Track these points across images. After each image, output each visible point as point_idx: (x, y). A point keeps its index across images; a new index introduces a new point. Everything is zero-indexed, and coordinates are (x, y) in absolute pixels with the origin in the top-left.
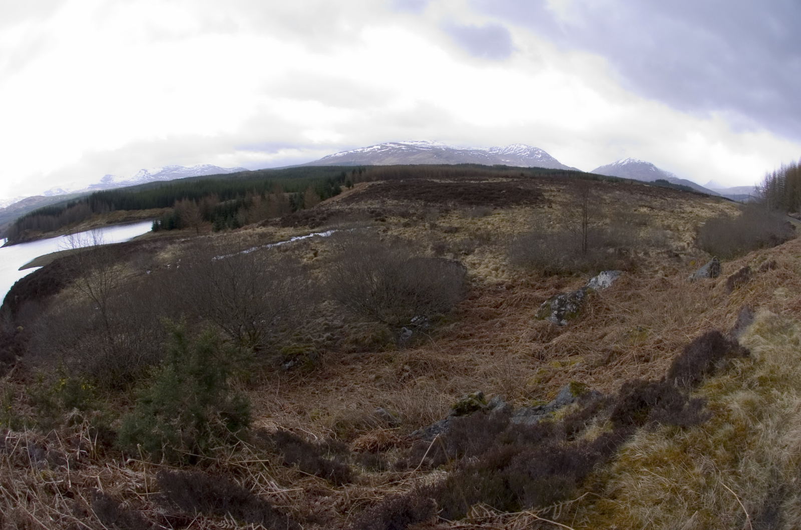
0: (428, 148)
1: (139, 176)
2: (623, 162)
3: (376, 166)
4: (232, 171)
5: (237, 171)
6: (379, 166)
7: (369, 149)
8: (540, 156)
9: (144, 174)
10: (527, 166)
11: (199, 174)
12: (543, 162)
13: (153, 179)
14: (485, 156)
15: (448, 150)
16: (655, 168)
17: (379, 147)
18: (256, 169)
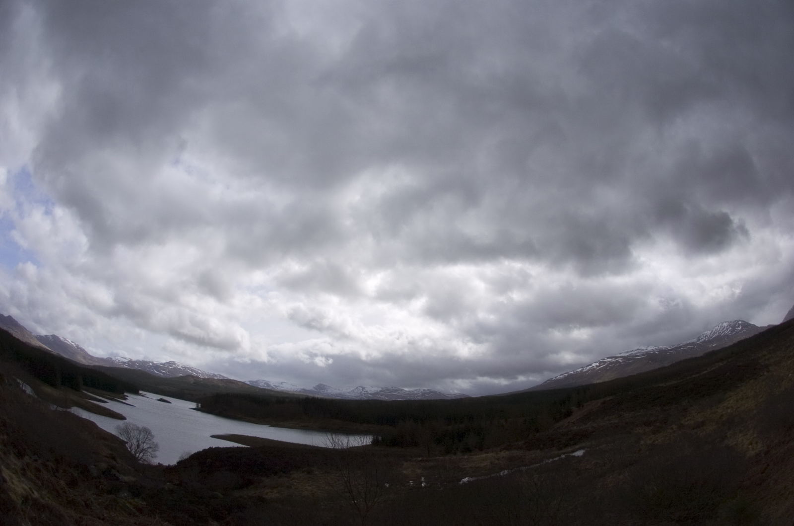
0: (643, 355)
1: (356, 391)
3: (597, 384)
4: (454, 398)
5: (459, 398)
6: (600, 384)
7: (588, 368)
8: (740, 328)
9: (361, 391)
10: (731, 344)
11: (419, 398)
12: (744, 332)
13: (371, 397)
14: (694, 348)
15: (662, 352)
17: (598, 364)
18: (479, 396)
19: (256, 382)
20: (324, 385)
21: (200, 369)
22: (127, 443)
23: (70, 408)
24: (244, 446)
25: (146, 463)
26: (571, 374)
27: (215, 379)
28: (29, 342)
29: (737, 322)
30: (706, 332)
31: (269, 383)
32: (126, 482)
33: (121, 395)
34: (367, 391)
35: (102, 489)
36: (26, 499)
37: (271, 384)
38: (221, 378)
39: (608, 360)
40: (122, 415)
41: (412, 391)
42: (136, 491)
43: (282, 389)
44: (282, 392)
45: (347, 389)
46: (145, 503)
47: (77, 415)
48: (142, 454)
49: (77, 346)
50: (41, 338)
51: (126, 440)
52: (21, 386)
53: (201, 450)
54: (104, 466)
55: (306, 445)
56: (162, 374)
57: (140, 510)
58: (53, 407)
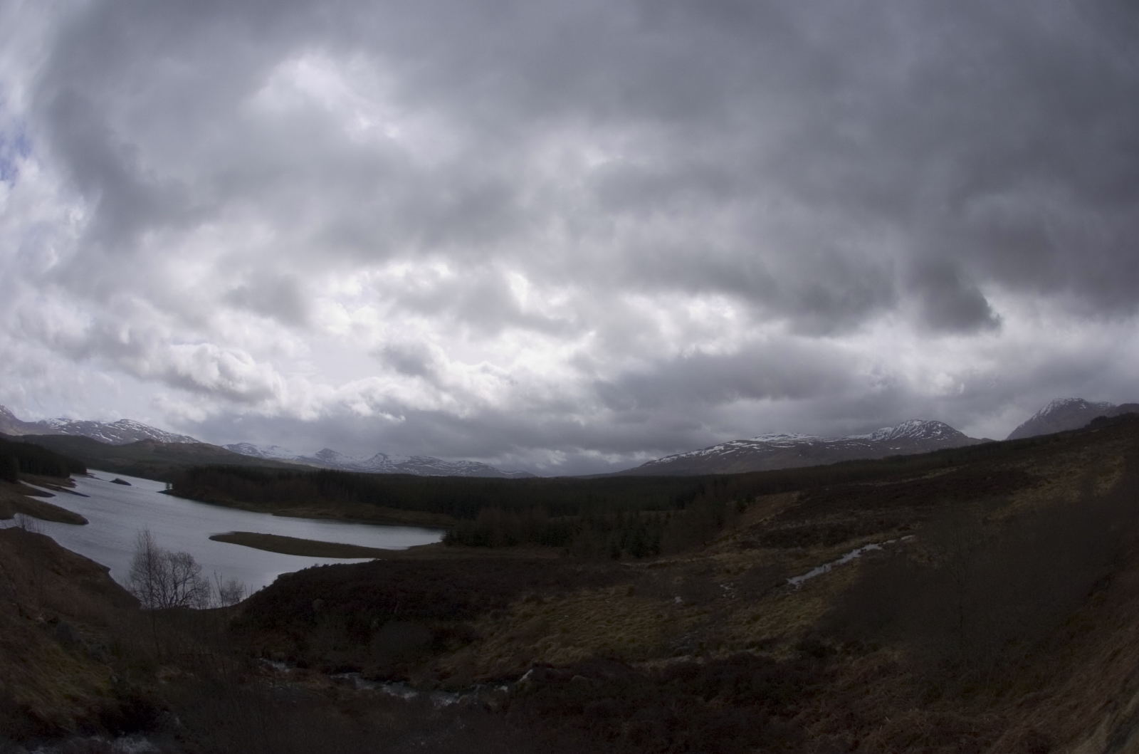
0: (789, 444)
1: (374, 461)
2: (1046, 411)
3: (720, 475)
4: (513, 477)
6: (723, 476)
7: (708, 451)
8: (940, 433)
9: (382, 460)
11: (464, 474)
12: (945, 439)
13: (395, 470)
14: (863, 446)
15: (817, 444)
16: (1086, 404)
17: (722, 448)
19: (237, 446)
20: (331, 451)
21: (162, 429)
26: (683, 457)
27: (182, 443)
29: (936, 423)
30: (886, 429)
31: (256, 448)
33: (66, 479)
34: (390, 461)
37: (258, 449)
39: (738, 444)
41: (454, 464)
43: (273, 456)
44: (273, 461)
45: (362, 458)
56: (111, 440)
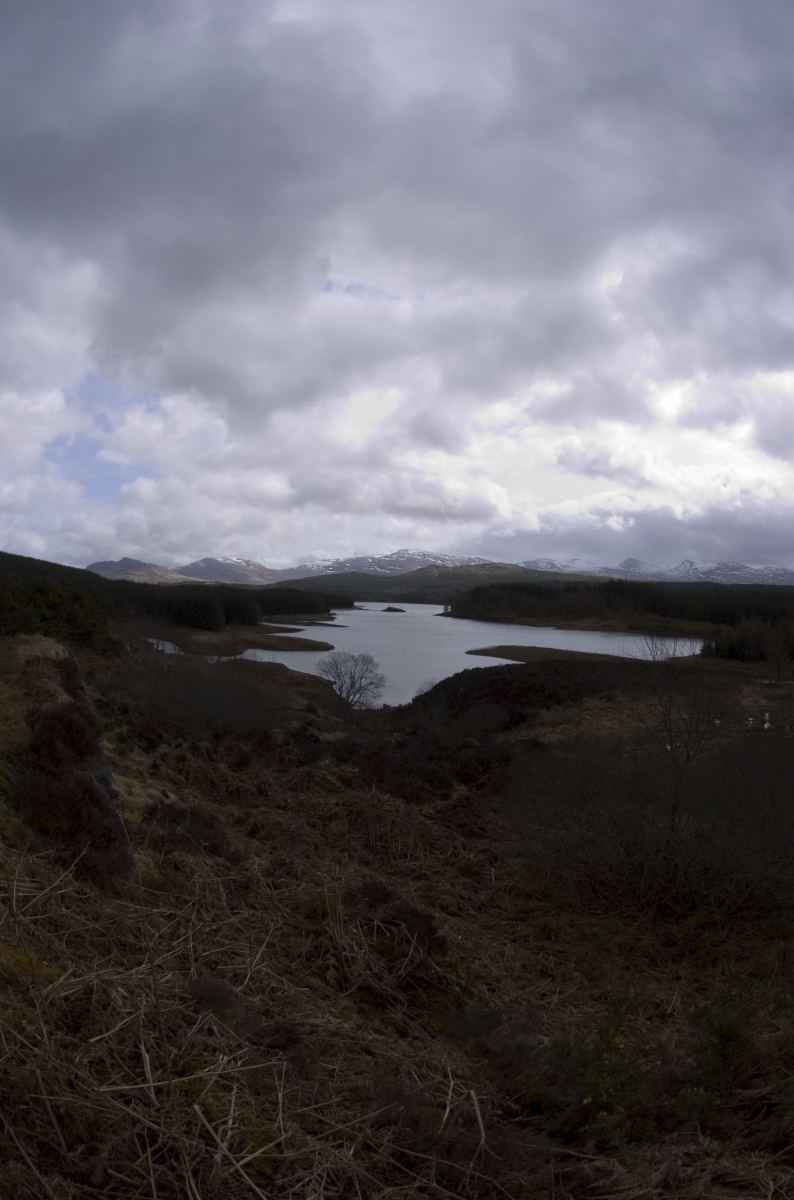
1: (681, 569)
9: (689, 568)
11: (772, 581)
13: (704, 578)
19: (535, 562)
20: (635, 560)
21: (447, 554)
22: (335, 683)
23: (241, 653)
24: (516, 662)
25: (364, 708)
27: (470, 566)
28: (163, 581)
31: (554, 562)
32: (329, 743)
33: (325, 615)
34: (697, 569)
35: (290, 761)
36: (151, 812)
37: (556, 563)
38: (482, 563)
40: (326, 644)
41: (761, 570)
42: (343, 753)
43: (574, 570)
44: (574, 575)
45: (668, 565)
46: (357, 770)
47: (252, 659)
48: (358, 695)
49: (248, 563)
50: (184, 570)
51: (333, 680)
52: (155, 646)
53: (451, 676)
54: (295, 724)
55: (607, 656)
56: (390, 572)
57: (347, 782)
58: (213, 659)
